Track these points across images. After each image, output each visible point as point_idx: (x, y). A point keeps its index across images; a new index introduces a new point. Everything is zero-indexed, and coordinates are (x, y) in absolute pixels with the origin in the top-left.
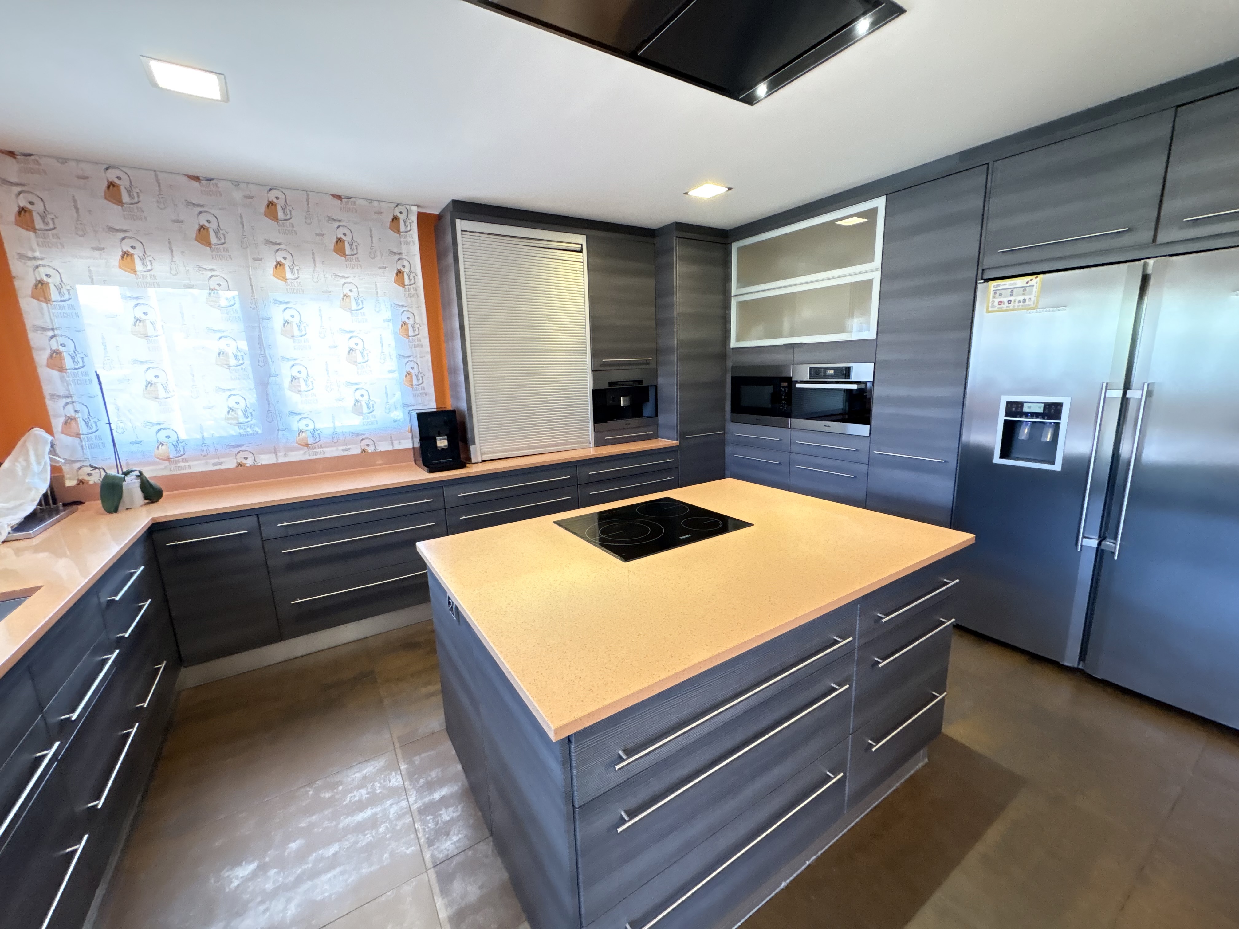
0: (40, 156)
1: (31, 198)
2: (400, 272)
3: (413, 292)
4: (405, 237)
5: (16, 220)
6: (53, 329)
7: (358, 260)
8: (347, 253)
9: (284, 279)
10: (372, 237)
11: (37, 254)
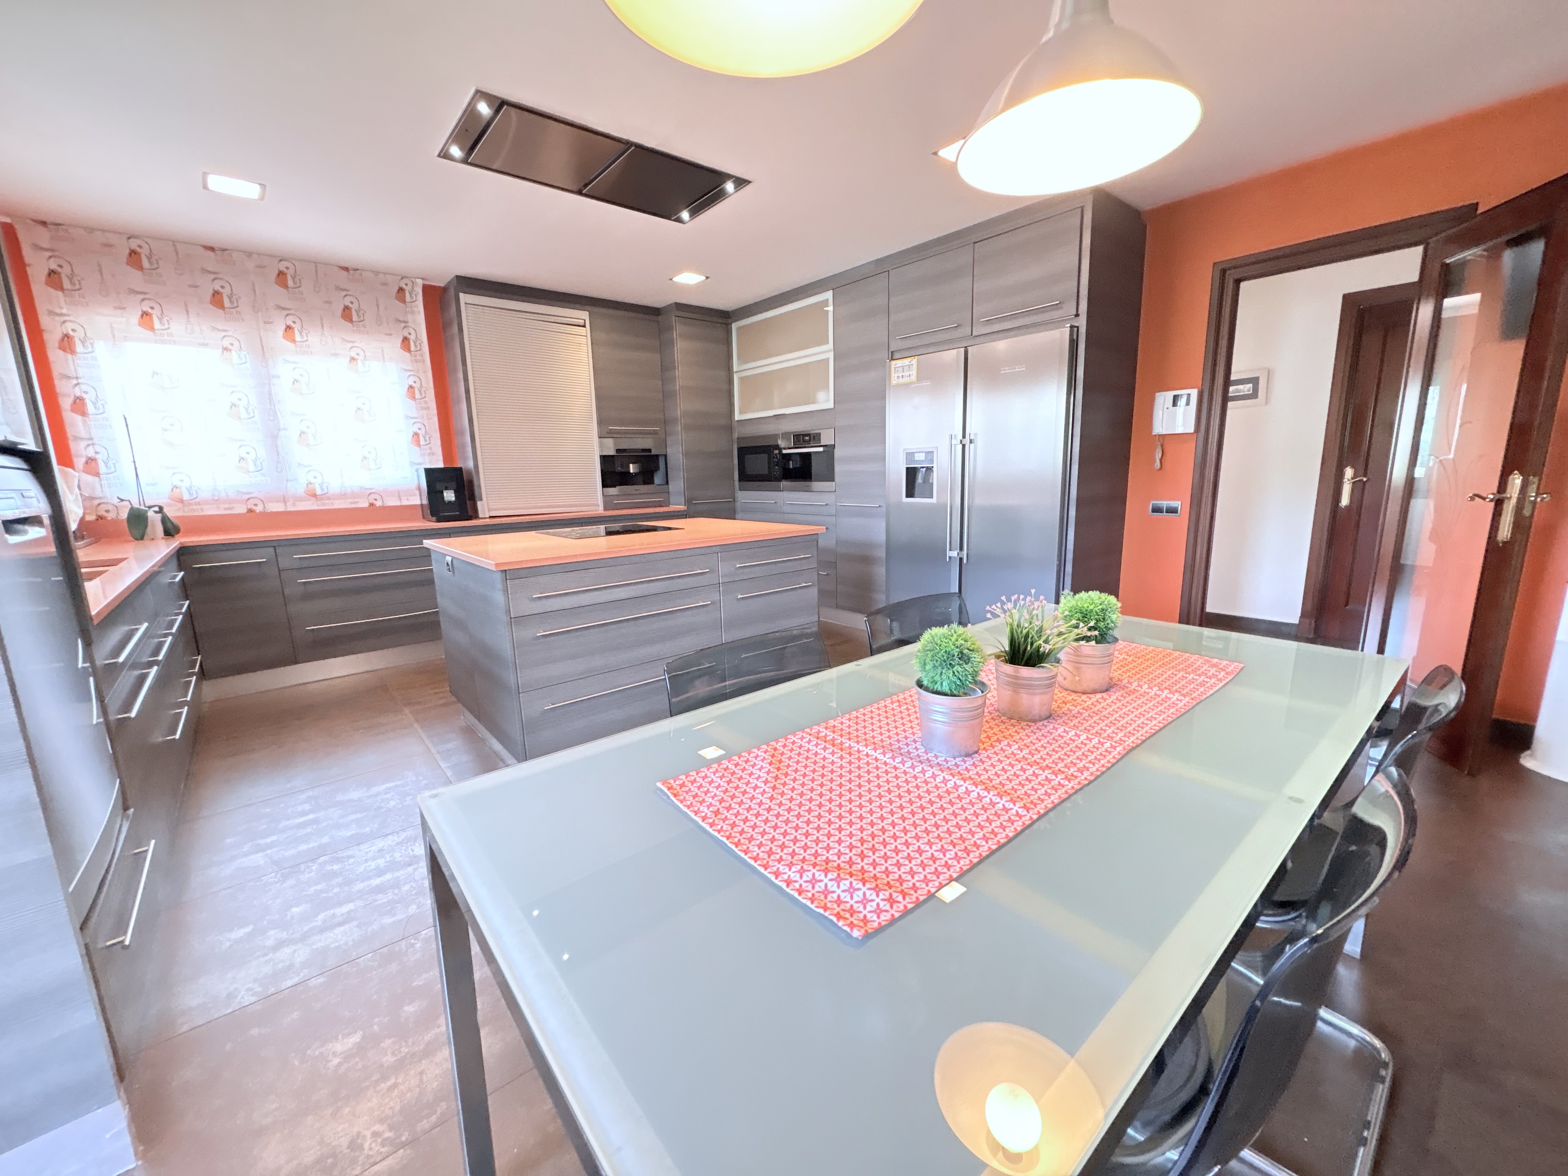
0: (70, 225)
1: (62, 262)
2: (405, 340)
3: (419, 358)
4: (411, 307)
5: (46, 280)
6: (77, 378)
7: (365, 326)
8: (354, 319)
9: (294, 341)
10: (378, 306)
11: (64, 311)
